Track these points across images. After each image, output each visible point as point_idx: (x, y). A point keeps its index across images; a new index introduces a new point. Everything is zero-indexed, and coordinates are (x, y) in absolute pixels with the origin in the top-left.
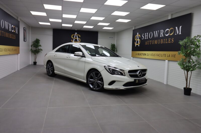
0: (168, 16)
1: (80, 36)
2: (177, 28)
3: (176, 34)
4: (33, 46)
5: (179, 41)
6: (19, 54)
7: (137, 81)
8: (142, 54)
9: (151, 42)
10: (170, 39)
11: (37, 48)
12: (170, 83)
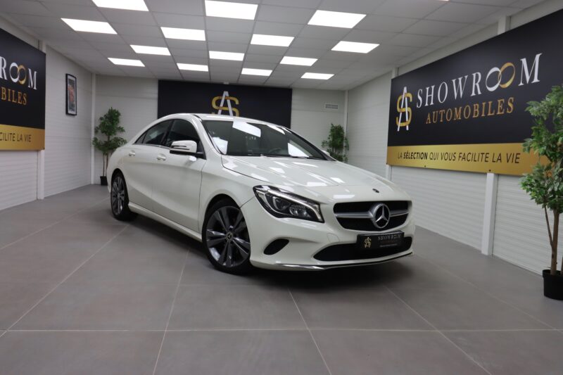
0: (496, 24)
1: (237, 102)
2: (524, 61)
3: (521, 84)
4: (100, 131)
5: (528, 103)
6: (43, 151)
7: (368, 243)
8: (416, 155)
9: (444, 115)
10: (503, 100)
11: (112, 138)
12: (500, 253)
